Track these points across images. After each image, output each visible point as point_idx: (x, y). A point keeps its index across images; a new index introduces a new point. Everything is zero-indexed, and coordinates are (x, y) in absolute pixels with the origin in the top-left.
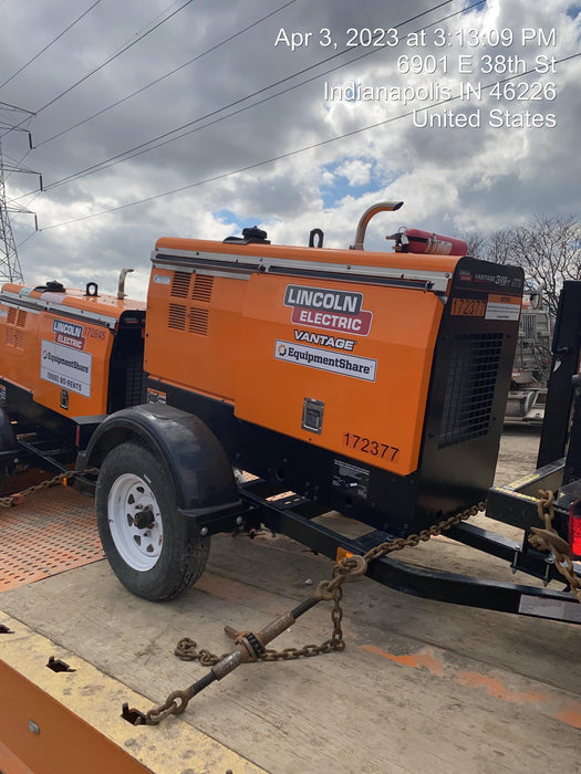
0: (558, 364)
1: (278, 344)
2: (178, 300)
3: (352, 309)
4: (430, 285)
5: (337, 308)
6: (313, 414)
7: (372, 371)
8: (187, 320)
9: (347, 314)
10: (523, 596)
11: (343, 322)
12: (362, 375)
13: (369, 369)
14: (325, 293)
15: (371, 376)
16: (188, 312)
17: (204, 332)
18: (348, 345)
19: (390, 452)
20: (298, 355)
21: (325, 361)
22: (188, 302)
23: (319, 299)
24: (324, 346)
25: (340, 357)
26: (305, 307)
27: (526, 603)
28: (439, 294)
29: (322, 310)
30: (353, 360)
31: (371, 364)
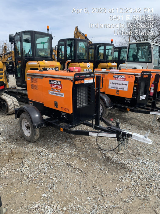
0: (97, 91)
1: (49, 91)
2: (32, 83)
3: (59, 84)
4: (70, 79)
5: (57, 84)
6: (56, 104)
7: (64, 95)
8: (34, 87)
9: (58, 85)
10: (90, 133)
11: (58, 86)
12: (62, 96)
13: (63, 95)
14: (55, 81)
15: (63, 96)
16: (34, 86)
17: (37, 90)
18: (59, 91)
19: (68, 110)
20: (52, 93)
21: (56, 94)
22: (34, 84)
23: (54, 82)
24: (56, 91)
25: (59, 93)
26: (52, 84)
27: (90, 134)
28: (72, 81)
29: (55, 84)
30: (61, 94)
31: (63, 94)
